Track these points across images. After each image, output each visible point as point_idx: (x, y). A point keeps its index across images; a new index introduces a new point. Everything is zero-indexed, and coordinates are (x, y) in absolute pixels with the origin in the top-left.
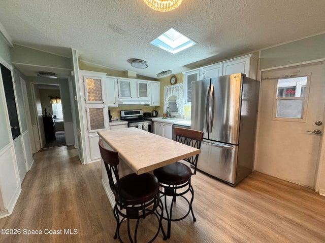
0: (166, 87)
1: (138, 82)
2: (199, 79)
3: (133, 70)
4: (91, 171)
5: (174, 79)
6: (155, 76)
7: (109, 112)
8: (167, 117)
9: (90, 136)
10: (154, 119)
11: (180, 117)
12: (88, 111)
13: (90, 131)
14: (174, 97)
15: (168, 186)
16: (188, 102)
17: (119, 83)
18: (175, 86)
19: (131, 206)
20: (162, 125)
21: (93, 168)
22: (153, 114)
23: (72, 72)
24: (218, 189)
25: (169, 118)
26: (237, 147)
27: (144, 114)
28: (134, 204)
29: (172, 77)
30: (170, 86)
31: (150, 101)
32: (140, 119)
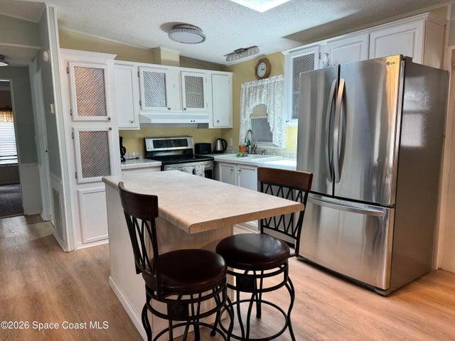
0: (246, 86)
1: (184, 74)
2: (318, 65)
3: (172, 47)
4: (85, 264)
5: (263, 66)
6: (222, 60)
7: (121, 139)
8: (248, 152)
9: (80, 190)
10: (217, 157)
11: (275, 153)
12: (77, 136)
13: (81, 179)
14: (264, 107)
15: (242, 272)
16: (294, 117)
17: (142, 75)
18: (266, 81)
19: (175, 297)
20: (236, 168)
21: (89, 258)
22: (216, 147)
23: (46, 54)
24: (352, 300)
25: (251, 156)
26: (393, 210)
27: (197, 146)
28: (181, 293)
29: (260, 61)
30: (255, 83)
31: (211, 116)
32: (187, 157)
